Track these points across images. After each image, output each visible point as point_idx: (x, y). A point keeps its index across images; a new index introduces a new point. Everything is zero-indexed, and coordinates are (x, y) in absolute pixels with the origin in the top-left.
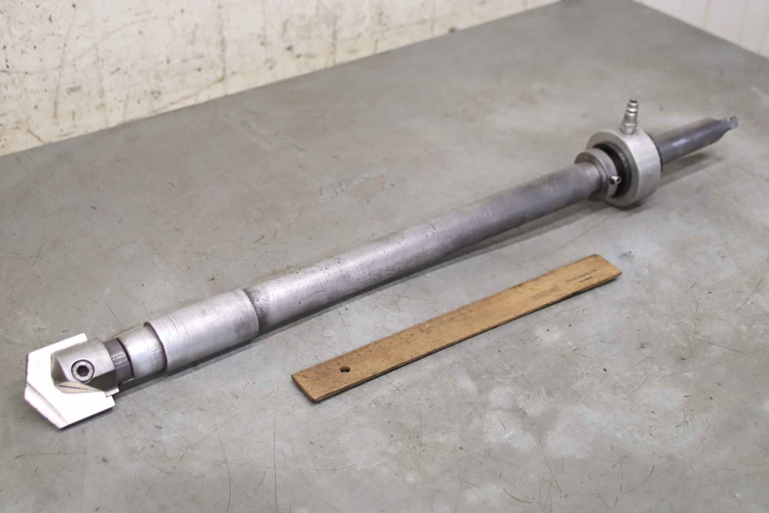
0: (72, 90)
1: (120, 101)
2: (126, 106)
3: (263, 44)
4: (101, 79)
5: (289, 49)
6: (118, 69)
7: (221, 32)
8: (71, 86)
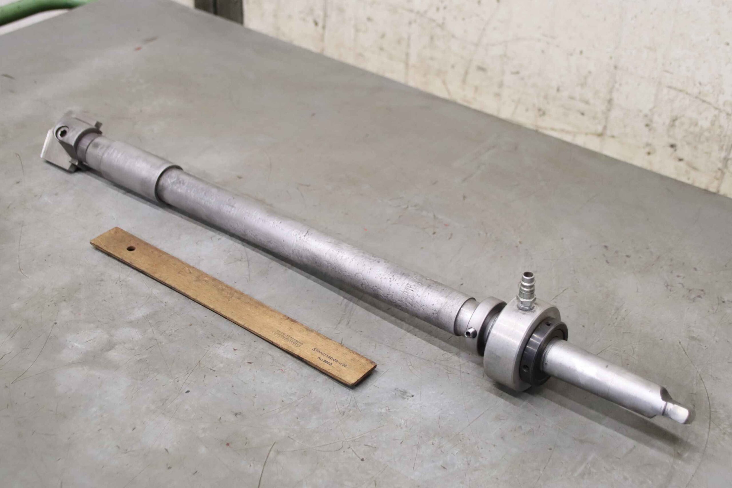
0: (480, 68)
1: (513, 101)
2: (516, 108)
3: (647, 126)
4: (503, 72)
5: (672, 146)
8: (481, 65)
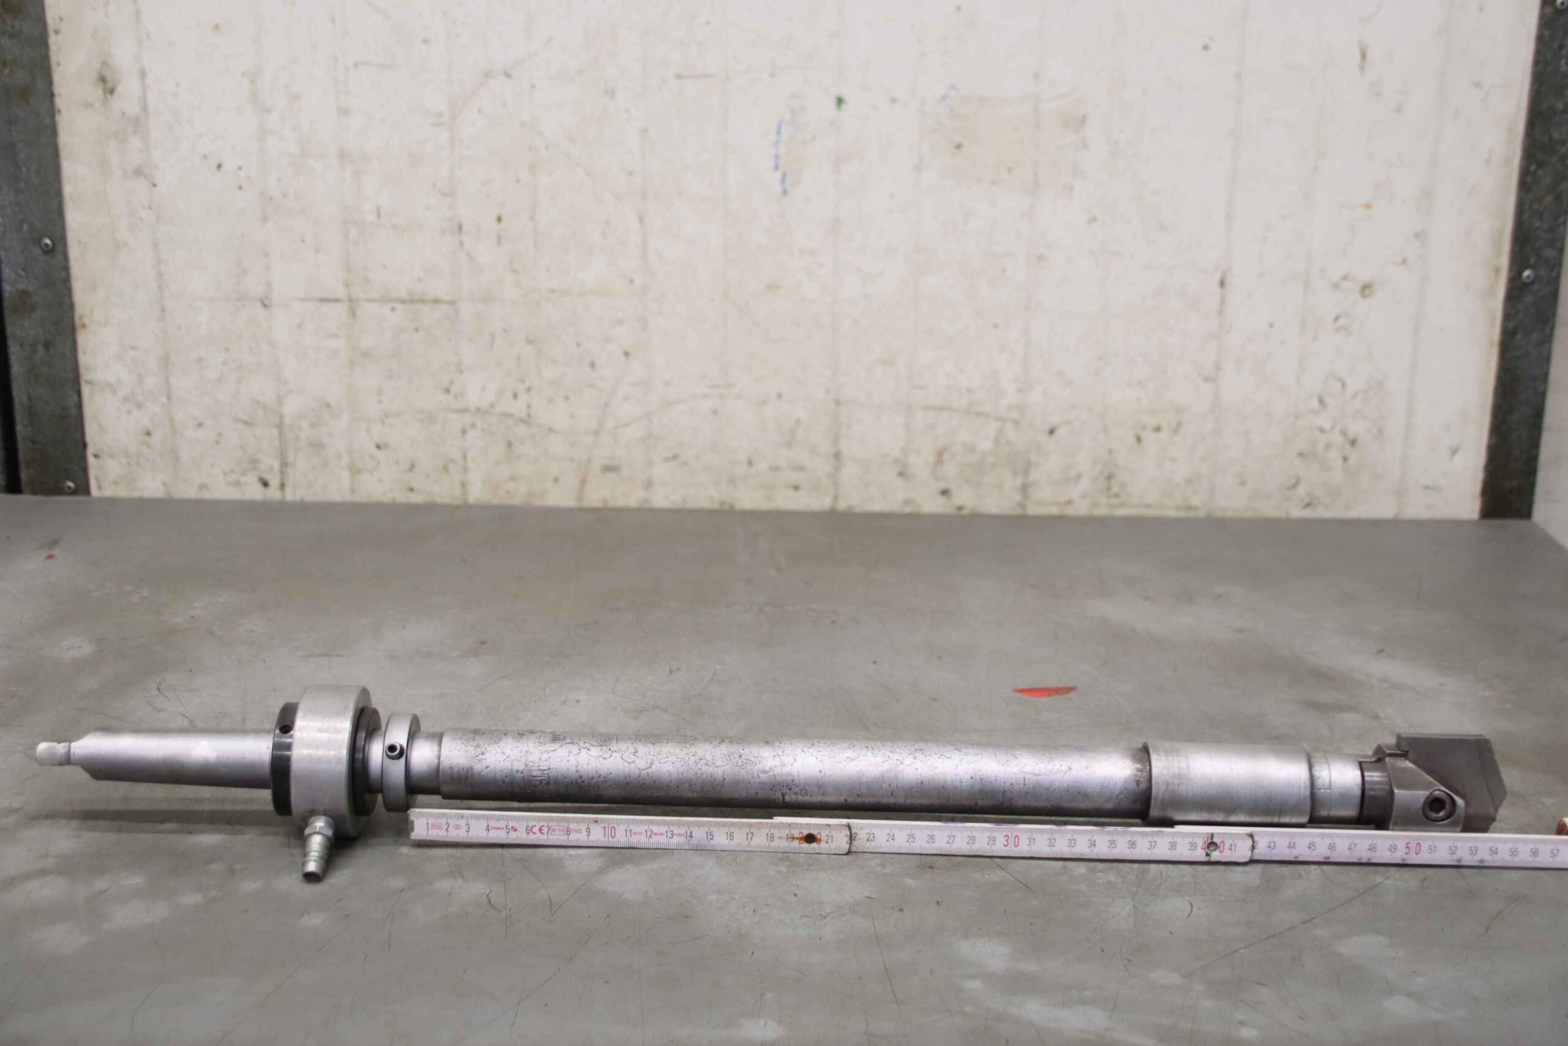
0: (607, 469)
3: (901, 474)
4: (650, 463)
5: (945, 493)
6: (675, 457)
7: (836, 441)
8: (608, 462)
